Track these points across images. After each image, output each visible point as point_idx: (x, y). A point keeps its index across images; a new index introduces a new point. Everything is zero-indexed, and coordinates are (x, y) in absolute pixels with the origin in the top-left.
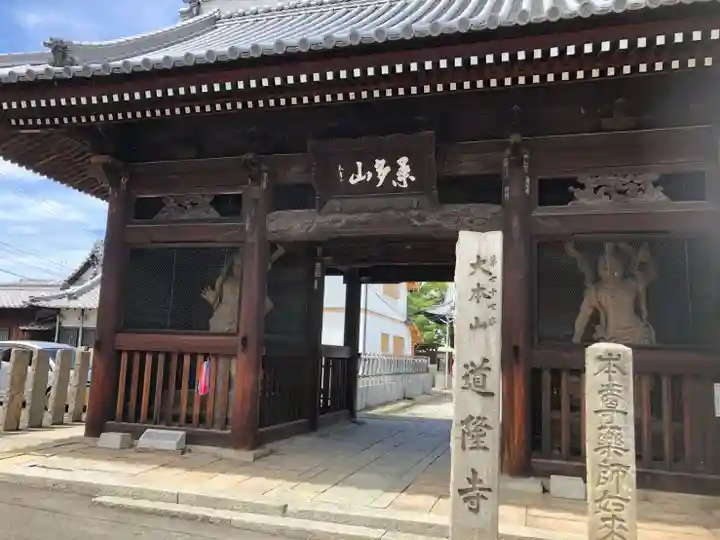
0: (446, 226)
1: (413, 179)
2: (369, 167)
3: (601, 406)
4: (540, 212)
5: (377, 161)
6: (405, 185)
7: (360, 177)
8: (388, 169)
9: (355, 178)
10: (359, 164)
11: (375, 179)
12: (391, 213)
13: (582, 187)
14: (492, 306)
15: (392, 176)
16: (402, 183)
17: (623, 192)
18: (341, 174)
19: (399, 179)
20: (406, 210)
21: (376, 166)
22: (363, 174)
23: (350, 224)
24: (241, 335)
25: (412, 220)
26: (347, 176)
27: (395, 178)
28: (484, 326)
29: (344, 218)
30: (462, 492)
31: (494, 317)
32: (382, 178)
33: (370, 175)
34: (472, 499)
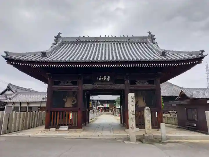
1: (110, 80)
4: (131, 86)
5: (104, 76)
7: (101, 79)
10: (101, 77)
11: (104, 79)
13: (137, 82)
15: (107, 79)
17: (143, 83)
18: (97, 78)
20: (109, 85)
23: (99, 87)
26: (99, 78)
29: (98, 86)
30: (131, 128)
31: (134, 104)
32: (105, 79)
33: (103, 79)
34: (132, 129)
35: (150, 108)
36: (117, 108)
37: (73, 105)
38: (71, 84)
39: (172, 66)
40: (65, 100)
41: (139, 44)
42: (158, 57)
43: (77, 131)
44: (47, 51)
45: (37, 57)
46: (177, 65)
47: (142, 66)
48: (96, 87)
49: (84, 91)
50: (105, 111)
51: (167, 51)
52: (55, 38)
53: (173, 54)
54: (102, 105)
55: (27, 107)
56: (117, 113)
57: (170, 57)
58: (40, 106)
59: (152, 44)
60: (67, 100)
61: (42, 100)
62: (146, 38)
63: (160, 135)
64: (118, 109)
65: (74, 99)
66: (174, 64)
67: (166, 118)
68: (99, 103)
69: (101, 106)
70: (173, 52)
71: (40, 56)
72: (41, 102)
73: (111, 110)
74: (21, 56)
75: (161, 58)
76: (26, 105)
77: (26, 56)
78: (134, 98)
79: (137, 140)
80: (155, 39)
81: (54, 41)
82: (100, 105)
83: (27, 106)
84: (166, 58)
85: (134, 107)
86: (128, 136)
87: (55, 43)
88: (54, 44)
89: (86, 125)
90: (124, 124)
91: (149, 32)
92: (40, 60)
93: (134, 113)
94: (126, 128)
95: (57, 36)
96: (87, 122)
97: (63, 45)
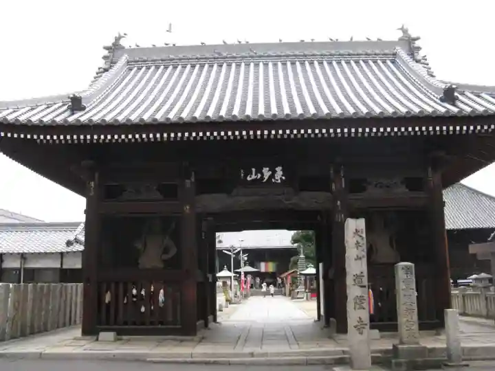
1: (284, 178)
2: (259, 171)
3: (404, 287)
4: (352, 196)
5: (264, 168)
6: (279, 181)
7: (254, 177)
8: (271, 172)
9: (250, 177)
10: (254, 170)
11: (262, 177)
13: (369, 183)
14: (363, 251)
15: (272, 176)
16: (277, 180)
17: (388, 187)
18: (242, 175)
19: (276, 178)
20: (279, 195)
21: (263, 171)
22: (255, 175)
23: (247, 202)
25: (283, 200)
26: (246, 176)
27: (274, 177)
28: (360, 258)
29: (243, 200)
30: (355, 327)
31: (365, 254)
32: (266, 178)
33: (259, 176)
34: (360, 329)
35: (413, 265)
36: (303, 272)
37: (165, 261)
38: (158, 193)
39: (477, 131)
40: (139, 246)
41: (371, 63)
42: (434, 106)
44: (84, 91)
45: (57, 113)
46: (490, 130)
47: (386, 134)
49: (200, 217)
51: (459, 86)
52: (106, 53)
53: (479, 96)
54: (252, 265)
55: (19, 270)
56: (301, 288)
57: (468, 105)
58: (59, 266)
59: (412, 64)
60: (145, 245)
61: (64, 249)
62: (391, 44)
63: (445, 346)
64: (306, 275)
65: (168, 241)
66: (482, 127)
67: (460, 299)
69: (248, 268)
70: (477, 91)
71: (66, 107)
72: (62, 254)
74: (11, 110)
75: (442, 109)
76: (16, 264)
77: (23, 110)
78: (364, 235)
79: (373, 363)
80: (419, 48)
81: (104, 61)
82: (245, 265)
83: (19, 266)
84: (458, 107)
85: (365, 260)
86: (344, 352)
87: (106, 67)
88: (101, 70)
89: (206, 325)
90: (332, 319)
91: (400, 27)
92: (65, 120)
93: (365, 281)
94: (337, 332)
95: (113, 44)
96: (210, 318)
97: (131, 70)
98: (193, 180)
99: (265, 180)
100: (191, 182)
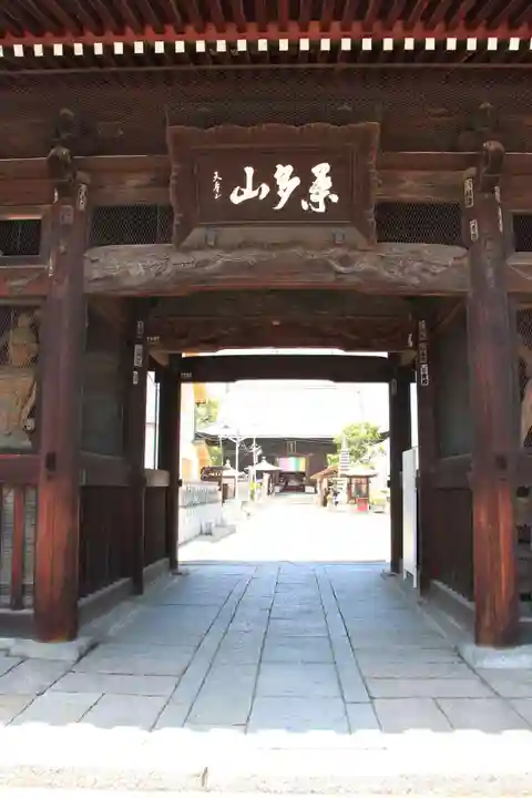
0: (387, 274)
1: (335, 198)
2: (266, 176)
4: (518, 260)
5: (279, 167)
6: (322, 209)
7: (249, 193)
8: (296, 181)
9: (240, 193)
10: (249, 171)
11: (274, 197)
12: (297, 251)
15: (302, 192)
16: (317, 205)
18: (217, 186)
19: (313, 198)
20: (323, 248)
21: (277, 176)
22: (254, 189)
23: (228, 266)
24: (44, 451)
25: (333, 263)
26: (226, 191)
27: (307, 196)
29: (221, 258)
32: (284, 196)
33: (265, 189)
36: (345, 473)
43: (24, 659)
48: (206, 262)
50: (287, 489)
54: (272, 461)
68: (256, 451)
69: (265, 466)
73: (313, 484)
82: (260, 460)
89: (137, 588)
94: (478, 641)
98: (82, 206)
99: (280, 206)
100: (77, 213)
